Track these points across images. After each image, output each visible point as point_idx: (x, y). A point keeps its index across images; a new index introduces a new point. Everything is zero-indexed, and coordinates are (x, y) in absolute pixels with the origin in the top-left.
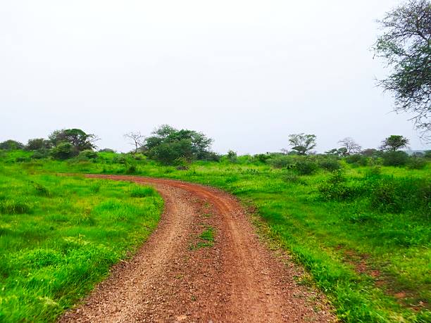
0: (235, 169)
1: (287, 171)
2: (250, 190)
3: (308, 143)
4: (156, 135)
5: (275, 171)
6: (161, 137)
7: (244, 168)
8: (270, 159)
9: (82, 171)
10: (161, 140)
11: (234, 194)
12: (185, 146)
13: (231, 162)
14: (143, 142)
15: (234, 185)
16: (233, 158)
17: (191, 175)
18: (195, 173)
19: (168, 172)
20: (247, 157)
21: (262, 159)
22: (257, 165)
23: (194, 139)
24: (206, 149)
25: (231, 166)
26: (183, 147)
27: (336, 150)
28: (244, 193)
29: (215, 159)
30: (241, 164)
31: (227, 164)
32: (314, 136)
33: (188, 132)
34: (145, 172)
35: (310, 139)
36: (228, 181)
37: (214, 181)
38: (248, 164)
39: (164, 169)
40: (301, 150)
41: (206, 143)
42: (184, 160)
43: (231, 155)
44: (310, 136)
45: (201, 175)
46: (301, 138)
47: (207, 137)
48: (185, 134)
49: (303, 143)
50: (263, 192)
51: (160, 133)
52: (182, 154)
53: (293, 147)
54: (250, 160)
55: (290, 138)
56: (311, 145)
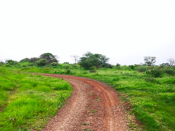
0: (119, 72)
1: (146, 74)
2: (126, 87)
3: (152, 60)
4: (85, 56)
5: (140, 74)
6: (87, 57)
7: (124, 72)
8: (136, 68)
9: (46, 72)
10: (87, 58)
11: (117, 90)
12: (96, 61)
13: (117, 69)
14: (79, 59)
15: (117, 83)
16: (118, 66)
17: (95, 75)
18: (97, 74)
19: (85, 73)
20: (125, 66)
21: (132, 67)
22: (130, 70)
23: (101, 58)
24: (107, 62)
25: (117, 71)
26: (94, 61)
27: (164, 64)
28: (123, 89)
29: (110, 67)
30: (122, 70)
31: (115, 70)
32: (155, 57)
33: (98, 55)
34: (74, 73)
35: (153, 59)
36: (114, 80)
37: (107, 80)
38: (125, 70)
39: (83, 72)
40: (149, 63)
41: (106, 60)
42: (95, 67)
43: (118, 65)
44: (153, 57)
45: (101, 76)
46: (149, 58)
47: (107, 57)
48: (97, 56)
49: (150, 61)
50: (135, 89)
51: (86, 55)
52: (94, 65)
53: (146, 62)
54: (127, 68)
55: (144, 58)
56: (154, 61)
